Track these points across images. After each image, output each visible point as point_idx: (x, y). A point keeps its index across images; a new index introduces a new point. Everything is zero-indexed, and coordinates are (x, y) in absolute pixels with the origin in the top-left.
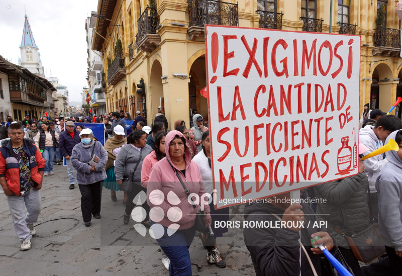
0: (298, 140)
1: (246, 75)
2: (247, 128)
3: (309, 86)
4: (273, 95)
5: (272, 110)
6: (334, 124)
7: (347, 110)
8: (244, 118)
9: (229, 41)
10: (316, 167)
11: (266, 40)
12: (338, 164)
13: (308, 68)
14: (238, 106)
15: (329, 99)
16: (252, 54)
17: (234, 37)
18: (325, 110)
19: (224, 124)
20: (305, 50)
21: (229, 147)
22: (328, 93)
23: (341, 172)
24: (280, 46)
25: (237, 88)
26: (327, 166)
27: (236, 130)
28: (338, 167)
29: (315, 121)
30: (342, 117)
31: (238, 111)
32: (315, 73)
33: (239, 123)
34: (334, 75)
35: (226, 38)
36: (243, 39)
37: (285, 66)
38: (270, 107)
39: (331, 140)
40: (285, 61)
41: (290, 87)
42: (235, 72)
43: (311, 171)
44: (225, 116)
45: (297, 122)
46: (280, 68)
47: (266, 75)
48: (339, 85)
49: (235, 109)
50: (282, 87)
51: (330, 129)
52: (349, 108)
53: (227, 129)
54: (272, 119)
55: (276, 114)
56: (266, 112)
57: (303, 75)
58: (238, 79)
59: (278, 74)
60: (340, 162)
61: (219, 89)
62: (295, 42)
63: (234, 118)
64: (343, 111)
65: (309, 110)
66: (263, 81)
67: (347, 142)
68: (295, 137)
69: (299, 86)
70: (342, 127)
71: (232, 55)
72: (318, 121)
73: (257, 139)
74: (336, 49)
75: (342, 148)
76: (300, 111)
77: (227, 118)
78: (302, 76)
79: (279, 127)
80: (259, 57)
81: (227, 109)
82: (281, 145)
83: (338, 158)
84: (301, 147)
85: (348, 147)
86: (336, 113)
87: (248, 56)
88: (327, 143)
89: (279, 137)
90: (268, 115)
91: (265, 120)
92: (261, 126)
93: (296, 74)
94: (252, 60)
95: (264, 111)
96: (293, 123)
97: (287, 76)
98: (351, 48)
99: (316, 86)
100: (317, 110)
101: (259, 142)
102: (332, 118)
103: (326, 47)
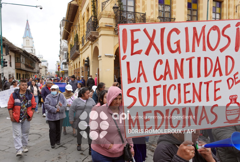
0: (189, 97)
1: (147, 53)
2: (148, 88)
3: (199, 59)
4: (168, 66)
5: (168, 76)
6: (223, 86)
7: (234, 76)
8: (146, 81)
9: (135, 33)
10: (206, 116)
11: (163, 30)
12: (226, 115)
13: (198, 46)
14: (141, 73)
15: (217, 67)
16: (152, 40)
17: (139, 30)
18: (214, 75)
19: (131, 85)
20: (195, 34)
21: (135, 99)
22: (216, 63)
23: (229, 121)
24: (174, 33)
25: (141, 62)
26: (216, 116)
27: (140, 89)
28: (226, 117)
29: (205, 83)
30: (230, 81)
31: (142, 77)
32: (204, 49)
33: (143, 84)
34: (222, 50)
35: (132, 31)
36: (145, 31)
37: (178, 46)
38: (166, 74)
39: (220, 97)
40: (178, 43)
41: (182, 60)
42: (139, 52)
43: (201, 119)
44: (132, 80)
45: (188, 84)
46: (174, 47)
47: (163, 53)
48: (227, 57)
49: (139, 75)
50: (176, 60)
51: (219, 89)
52: (237, 73)
53: (133, 88)
54: (168, 82)
55: (171, 78)
56: (163, 77)
57: (193, 50)
58: (142, 57)
59: (172, 52)
60: (228, 114)
61: (128, 63)
62: (186, 29)
63: (138, 81)
64: (231, 76)
65: (199, 75)
66: (160, 57)
67: (235, 99)
68: (187, 94)
69: (190, 59)
70: (230, 88)
71: (137, 41)
72: (207, 83)
73: (156, 95)
74: (223, 31)
75: (230, 103)
76: (191, 76)
77: (134, 81)
78: (193, 52)
79: (173, 87)
80: (157, 41)
81: (134, 76)
82: (175, 100)
83: (226, 110)
84: (192, 101)
85: (236, 102)
86: (224, 78)
87: (149, 41)
88: (216, 99)
89: (174, 94)
90: (165, 79)
91: (162, 82)
92: (160, 86)
93: (187, 50)
94: (152, 43)
95: (161, 77)
96: (185, 85)
97: (180, 52)
98: (238, 29)
99: (206, 58)
100: (206, 75)
101: (158, 97)
102: (220, 81)
103: (214, 30)
